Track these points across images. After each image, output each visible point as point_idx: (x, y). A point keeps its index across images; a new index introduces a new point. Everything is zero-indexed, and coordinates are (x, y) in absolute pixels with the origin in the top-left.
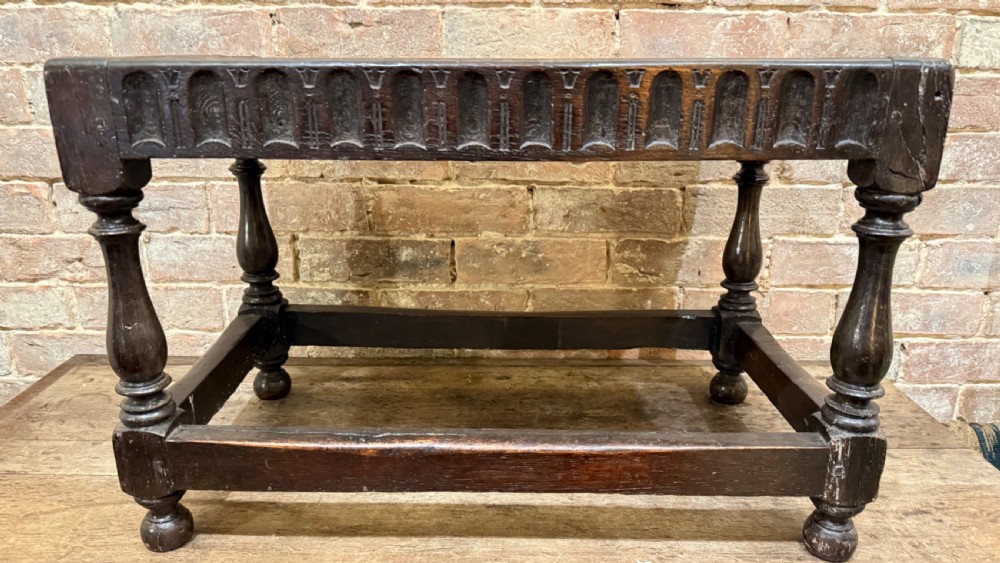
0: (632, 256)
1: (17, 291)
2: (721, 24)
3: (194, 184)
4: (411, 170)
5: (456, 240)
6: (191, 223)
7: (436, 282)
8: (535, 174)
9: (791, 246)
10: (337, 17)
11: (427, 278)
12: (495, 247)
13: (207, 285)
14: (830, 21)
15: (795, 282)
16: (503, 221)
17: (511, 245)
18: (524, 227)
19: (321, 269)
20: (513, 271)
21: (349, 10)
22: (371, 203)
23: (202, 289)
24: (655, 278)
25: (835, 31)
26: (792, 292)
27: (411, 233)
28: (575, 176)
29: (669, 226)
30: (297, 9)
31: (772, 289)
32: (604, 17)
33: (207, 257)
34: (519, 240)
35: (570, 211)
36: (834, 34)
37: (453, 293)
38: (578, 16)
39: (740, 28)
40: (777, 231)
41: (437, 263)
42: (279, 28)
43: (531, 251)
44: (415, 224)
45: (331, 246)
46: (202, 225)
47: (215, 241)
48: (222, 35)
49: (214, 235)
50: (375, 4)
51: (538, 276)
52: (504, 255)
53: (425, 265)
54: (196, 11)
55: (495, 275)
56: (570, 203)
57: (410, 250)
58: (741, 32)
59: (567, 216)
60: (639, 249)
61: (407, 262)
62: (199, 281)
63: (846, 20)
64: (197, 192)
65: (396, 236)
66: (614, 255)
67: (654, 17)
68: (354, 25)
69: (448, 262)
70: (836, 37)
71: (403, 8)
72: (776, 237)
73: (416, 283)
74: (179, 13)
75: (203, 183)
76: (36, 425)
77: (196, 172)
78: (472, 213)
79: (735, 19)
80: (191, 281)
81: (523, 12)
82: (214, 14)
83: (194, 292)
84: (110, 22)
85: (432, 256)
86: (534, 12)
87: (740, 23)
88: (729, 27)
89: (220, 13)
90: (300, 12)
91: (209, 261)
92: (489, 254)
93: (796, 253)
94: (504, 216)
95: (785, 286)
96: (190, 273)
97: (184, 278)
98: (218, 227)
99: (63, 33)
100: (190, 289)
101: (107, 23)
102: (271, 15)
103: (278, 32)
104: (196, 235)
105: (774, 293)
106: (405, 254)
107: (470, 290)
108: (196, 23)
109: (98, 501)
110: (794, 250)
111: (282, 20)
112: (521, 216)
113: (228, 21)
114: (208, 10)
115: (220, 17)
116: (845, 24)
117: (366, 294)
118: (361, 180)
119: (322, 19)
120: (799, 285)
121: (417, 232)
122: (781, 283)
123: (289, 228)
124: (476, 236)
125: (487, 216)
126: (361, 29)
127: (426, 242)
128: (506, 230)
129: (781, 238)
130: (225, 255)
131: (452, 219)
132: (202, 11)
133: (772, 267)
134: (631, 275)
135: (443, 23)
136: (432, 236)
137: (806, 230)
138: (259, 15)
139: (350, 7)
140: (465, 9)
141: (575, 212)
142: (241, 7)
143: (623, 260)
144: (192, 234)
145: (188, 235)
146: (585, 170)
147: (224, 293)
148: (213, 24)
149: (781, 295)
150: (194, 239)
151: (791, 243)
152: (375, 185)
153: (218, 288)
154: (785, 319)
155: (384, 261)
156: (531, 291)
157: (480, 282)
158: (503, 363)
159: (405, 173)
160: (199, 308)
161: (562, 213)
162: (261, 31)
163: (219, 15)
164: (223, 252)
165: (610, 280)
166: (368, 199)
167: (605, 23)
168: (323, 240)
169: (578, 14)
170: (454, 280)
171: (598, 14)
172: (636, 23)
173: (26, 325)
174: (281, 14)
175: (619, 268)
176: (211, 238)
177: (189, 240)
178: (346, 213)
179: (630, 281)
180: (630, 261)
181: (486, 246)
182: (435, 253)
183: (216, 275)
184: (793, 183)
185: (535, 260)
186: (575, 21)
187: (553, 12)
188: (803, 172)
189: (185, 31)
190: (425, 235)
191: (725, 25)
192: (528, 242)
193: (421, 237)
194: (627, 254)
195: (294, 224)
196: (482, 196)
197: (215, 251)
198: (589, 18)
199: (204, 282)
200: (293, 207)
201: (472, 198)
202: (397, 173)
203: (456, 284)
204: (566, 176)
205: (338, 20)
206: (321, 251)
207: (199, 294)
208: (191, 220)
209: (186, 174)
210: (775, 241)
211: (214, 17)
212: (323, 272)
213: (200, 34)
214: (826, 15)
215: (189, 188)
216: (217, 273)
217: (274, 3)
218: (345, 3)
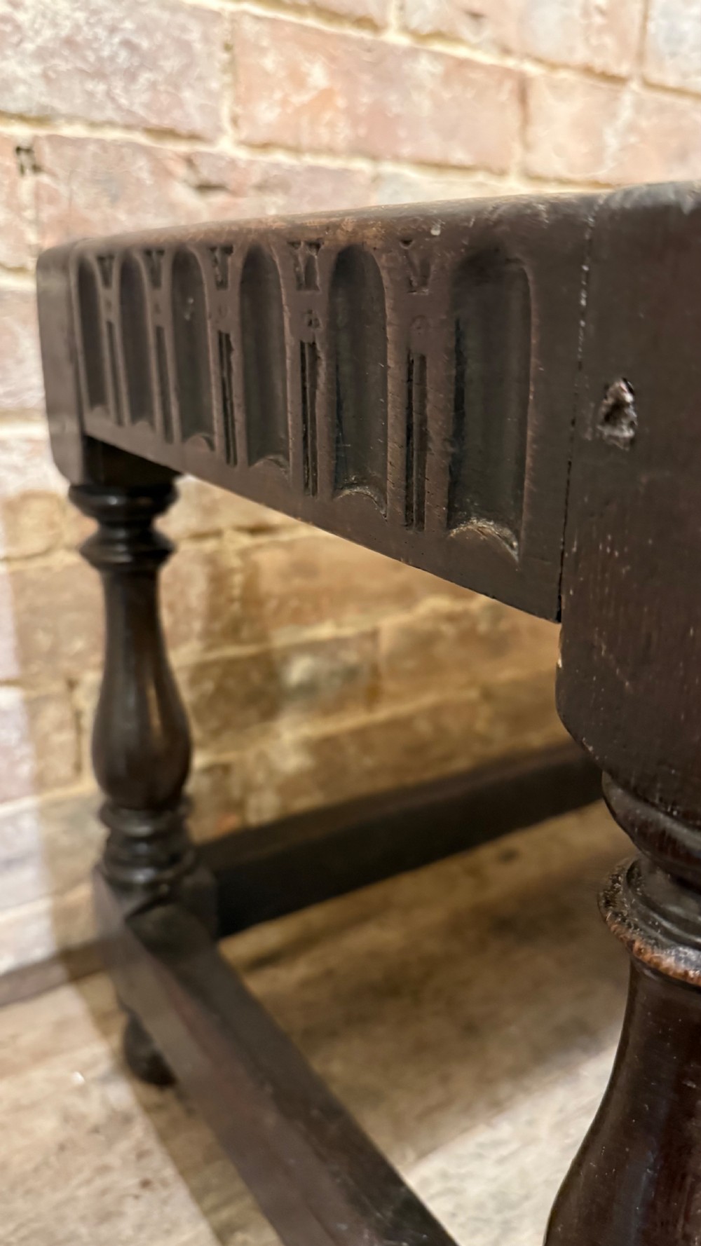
5: (383, 624)
10: (171, 167)
17: (465, 616)
21: (202, 154)
22: (238, 579)
30: (82, 140)
37: (375, 723)
41: (352, 674)
42: (37, 183)
44: (316, 607)
53: (330, 683)
57: (306, 660)
61: (300, 684)
65: (282, 638)
68: (205, 188)
69: (369, 668)
71: (309, 160)
73: (314, 721)
85: (343, 663)
90: (92, 148)
92: (433, 639)
102: (18, 150)
103: (34, 195)
106: (298, 671)
107: (402, 710)
111: (44, 165)
117: (226, 769)
118: (217, 534)
119: (141, 168)
121: (320, 622)
123: (65, 665)
124: (415, 609)
126: (220, 196)
127: (333, 638)
136: (343, 624)
139: (201, 147)
152: (245, 541)
155: (260, 692)
157: (417, 692)
166: (232, 571)
174: (43, 147)
178: (188, 610)
181: (428, 626)
182: (348, 656)
185: (496, 636)
190: (333, 625)
193: (325, 631)
195: (77, 653)
205: (173, 176)
217: (22, 118)
218: (193, 137)
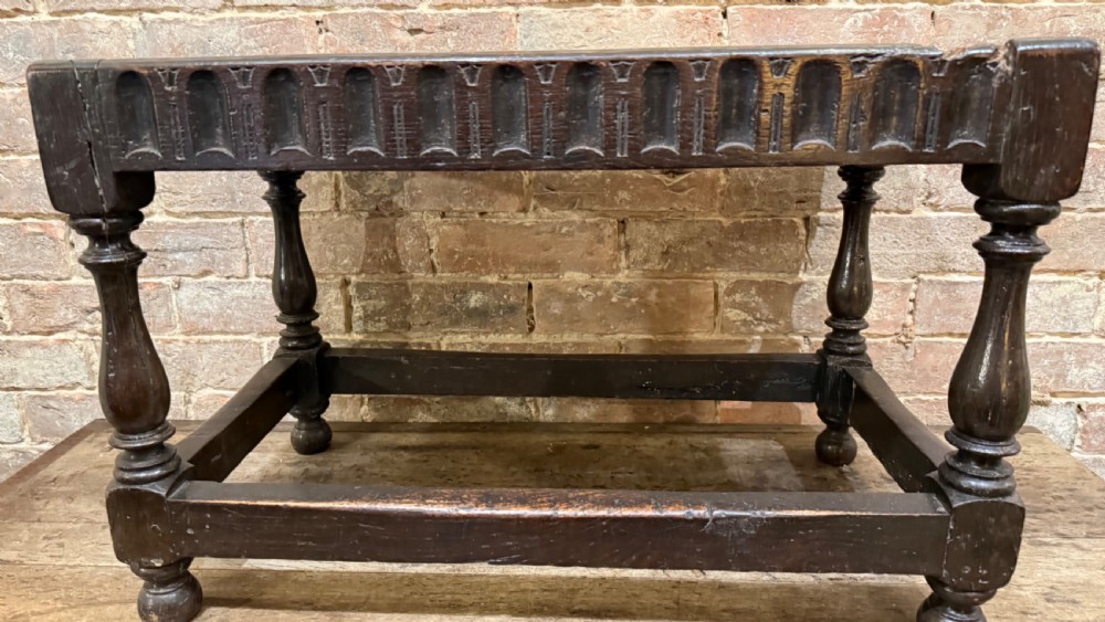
0: (745, 299)
1: (31, 345)
2: (851, 20)
3: (229, 220)
4: (481, 200)
5: (533, 282)
6: (227, 265)
7: (511, 332)
8: (628, 203)
9: (939, 287)
10: (393, 22)
11: (499, 327)
12: (580, 290)
13: (246, 337)
14: (985, 14)
15: (944, 330)
16: (589, 258)
17: (598, 287)
18: (615, 267)
19: (377, 318)
20: (602, 318)
21: (407, 14)
22: (434, 239)
23: (239, 342)
24: (773, 326)
25: (990, 27)
26: (941, 343)
27: (481, 275)
28: (675, 205)
29: (790, 263)
30: (347, 15)
31: (916, 339)
32: (708, 16)
33: (245, 304)
34: (608, 282)
35: (670, 246)
36: (989, 30)
37: (530, 345)
38: (677, 15)
39: (874, 25)
40: (923, 268)
41: (512, 309)
42: (326, 37)
43: (622, 295)
44: (485, 264)
45: (387, 292)
46: (239, 268)
47: (255, 286)
48: (261, 47)
49: (253, 279)
50: (437, 7)
51: (631, 324)
52: (591, 299)
53: (497, 312)
54: (232, 19)
55: (581, 324)
56: (669, 237)
57: (479, 295)
58: (874, 29)
59: (665, 253)
60: (753, 292)
61: (476, 309)
62: (236, 333)
63: (1004, 13)
64: (233, 229)
66: (723, 299)
67: (769, 14)
68: (413, 31)
69: (525, 308)
70: (992, 34)
71: (470, 11)
72: (921, 276)
73: (486, 334)
74: (212, 22)
75: (240, 218)
76: (40, 504)
77: (232, 207)
78: (553, 250)
79: (866, 14)
80: (227, 333)
81: (612, 12)
82: (252, 22)
83: (231, 346)
84: (134, 34)
85: (505, 301)
86: (625, 11)
87: (874, 19)
88: (860, 24)
89: (258, 21)
90: (351, 17)
91: (248, 309)
92: (572, 299)
93: (945, 296)
94: (591, 254)
95: (933, 335)
96: (226, 324)
97: (219, 329)
98: (257, 270)
99: (82, 48)
100: (225, 342)
101: (131, 36)
102: (318, 22)
103: (325, 42)
104: (232, 280)
105: (920, 343)
106: (474, 300)
107: (551, 341)
108: (232, 33)
109: (101, 599)
110: (943, 292)
111: (330, 28)
112: (611, 252)
113: (268, 30)
114: (245, 18)
115: (259, 26)
116: (1002, 17)
117: (429, 347)
119: (376, 25)
120: (951, 334)
121: (488, 273)
122: (927, 332)
123: (339, 270)
124: (558, 277)
125: (570, 253)
126: (422, 36)
127: (498, 285)
128: (593, 269)
129: (926, 277)
130: (266, 303)
131: (529, 257)
132: (239, 19)
133: (917, 313)
134: (745, 322)
135: (518, 27)
136: (506, 278)
137: (958, 267)
138: (303, 22)
139: (409, 11)
140: (544, 10)
141: (675, 248)
142: (282, 14)
143: (734, 305)
144: (228, 278)
145: (224, 280)
146: (688, 198)
147: (265, 346)
148: (251, 34)
149: (928, 346)
150: (229, 284)
151: (940, 283)
152: (438, 219)
153: (258, 341)
154: (933, 375)
155: (450, 308)
156: (623, 342)
157: (562, 332)
158: (591, 429)
159: (473, 204)
160: (235, 365)
161: (660, 249)
162: (306, 41)
163: (258, 23)
164: (264, 299)
165: (718, 328)
166: (431, 235)
167: (710, 22)
168: (378, 284)
169: (677, 12)
170: (532, 329)
171: (700, 11)
172: (747, 22)
173: (41, 385)
174: (329, 20)
175: (729, 315)
176: (249, 283)
177: (224, 285)
178: (404, 253)
179: (743, 329)
180: (744, 307)
181: (570, 289)
182: (509, 298)
183: (256, 326)
184: (941, 210)
185: (628, 305)
186: (674, 20)
187: (648, 10)
188: (952, 198)
189: (219, 43)
190: (497, 276)
191: (855, 21)
192: (619, 284)
193: (492, 279)
194: (738, 297)
195: (346, 265)
196: (564, 230)
197: (254, 298)
198: (691, 18)
199: (242, 334)
200: (343, 246)
201: (553, 231)
202: (464, 204)
203: (534, 335)
204: (664, 206)
205: (394, 27)
206: (377, 297)
207: (236, 348)
208: (227, 262)
209: (221, 209)
210: (919, 280)
211: (252, 26)
212: (379, 321)
213: (236, 46)
214: (980, 7)
215: (225, 224)
216: (257, 323)
217: (320, 8)
218: (404, 6)
